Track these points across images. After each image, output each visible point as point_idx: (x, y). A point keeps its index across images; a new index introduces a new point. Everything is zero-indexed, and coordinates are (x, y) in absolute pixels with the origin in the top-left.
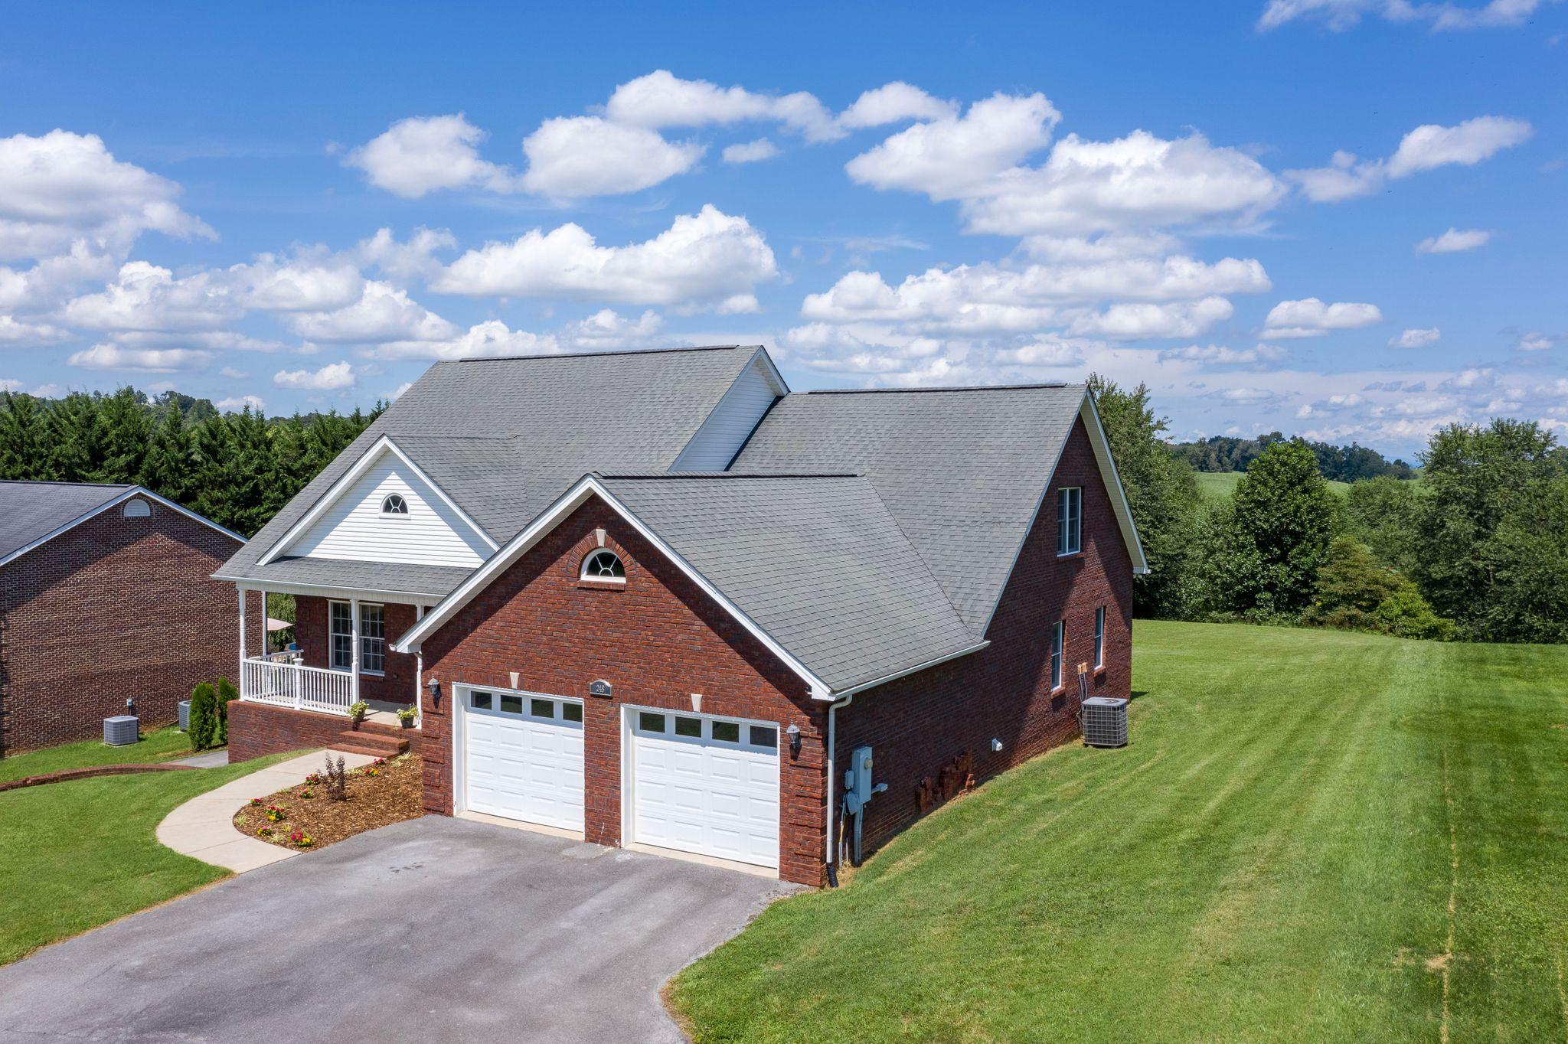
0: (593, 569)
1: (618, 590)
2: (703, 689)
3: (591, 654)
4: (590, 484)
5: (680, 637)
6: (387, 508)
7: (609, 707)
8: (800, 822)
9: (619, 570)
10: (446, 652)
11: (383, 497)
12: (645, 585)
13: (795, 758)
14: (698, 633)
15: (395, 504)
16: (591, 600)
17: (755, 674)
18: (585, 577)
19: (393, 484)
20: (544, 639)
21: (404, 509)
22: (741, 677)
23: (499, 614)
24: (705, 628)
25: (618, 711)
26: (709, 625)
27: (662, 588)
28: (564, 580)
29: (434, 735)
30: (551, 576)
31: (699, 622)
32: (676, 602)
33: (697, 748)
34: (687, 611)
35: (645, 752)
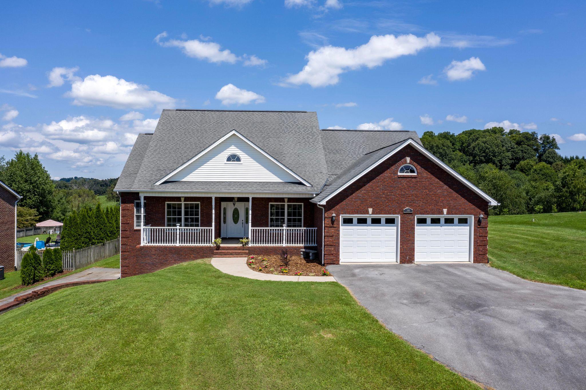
0: (402, 171)
1: (415, 177)
2: (447, 207)
3: (403, 199)
4: (410, 141)
5: (439, 191)
6: (229, 159)
7: (411, 217)
8: (481, 244)
9: (412, 171)
10: (338, 204)
11: (227, 155)
12: (426, 175)
13: (479, 225)
14: (445, 189)
15: (233, 158)
16: (404, 182)
17: (466, 201)
18: (399, 174)
19: (233, 150)
20: (384, 196)
21: (238, 159)
22: (461, 202)
23: (363, 188)
24: (448, 188)
25: (414, 218)
26: (449, 187)
27: (432, 176)
28: (392, 175)
29: (331, 235)
30: (387, 174)
31: (446, 186)
32: (437, 180)
33: (439, 227)
34: (441, 183)
35: (419, 230)
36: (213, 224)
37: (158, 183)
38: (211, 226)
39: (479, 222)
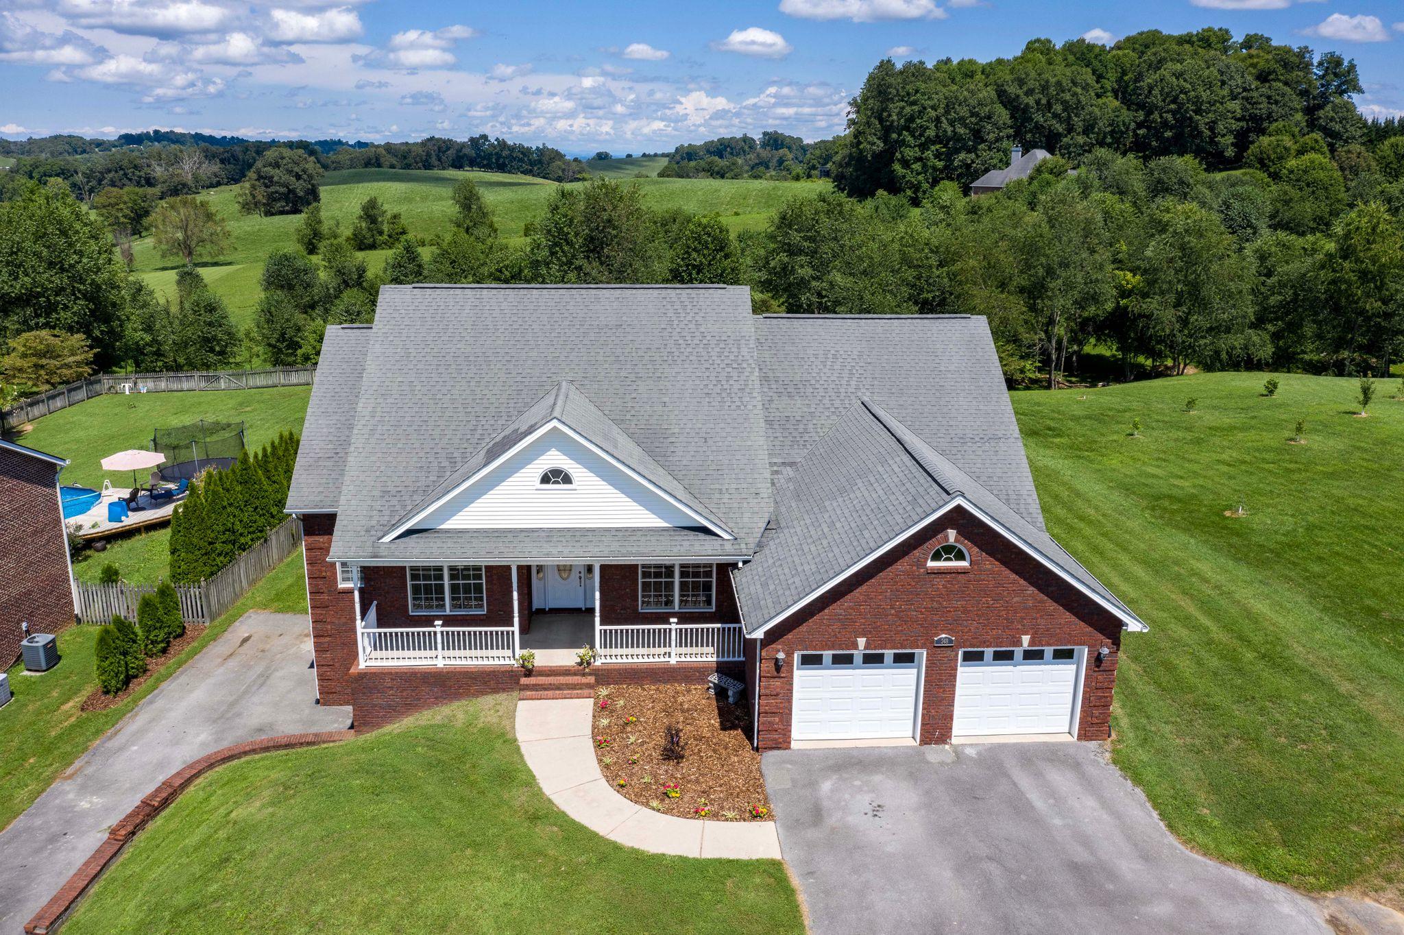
0: (937, 557)
1: (964, 572)
2: (1031, 632)
3: (936, 618)
4: (959, 501)
5: (1015, 599)
6: (545, 479)
7: (949, 653)
8: (1097, 704)
9: (960, 556)
10: (790, 631)
11: (541, 471)
12: (990, 567)
13: (1098, 666)
14: (1030, 595)
15: (555, 477)
16: (940, 582)
17: (1074, 619)
18: (930, 564)
19: (554, 459)
20: (893, 611)
21: (567, 480)
22: (1063, 621)
23: (848, 597)
24: (1036, 592)
25: (957, 654)
26: (1040, 590)
27: (1003, 568)
28: (915, 568)
29: (775, 693)
30: (902, 566)
31: (1032, 588)
32: (1013, 576)
33: (1010, 668)
34: (1022, 582)
35: (967, 676)
36: (516, 620)
37: (387, 539)
38: (512, 625)
39: (1097, 660)
